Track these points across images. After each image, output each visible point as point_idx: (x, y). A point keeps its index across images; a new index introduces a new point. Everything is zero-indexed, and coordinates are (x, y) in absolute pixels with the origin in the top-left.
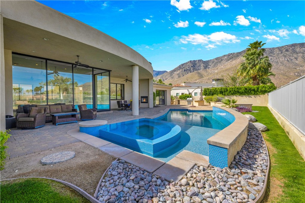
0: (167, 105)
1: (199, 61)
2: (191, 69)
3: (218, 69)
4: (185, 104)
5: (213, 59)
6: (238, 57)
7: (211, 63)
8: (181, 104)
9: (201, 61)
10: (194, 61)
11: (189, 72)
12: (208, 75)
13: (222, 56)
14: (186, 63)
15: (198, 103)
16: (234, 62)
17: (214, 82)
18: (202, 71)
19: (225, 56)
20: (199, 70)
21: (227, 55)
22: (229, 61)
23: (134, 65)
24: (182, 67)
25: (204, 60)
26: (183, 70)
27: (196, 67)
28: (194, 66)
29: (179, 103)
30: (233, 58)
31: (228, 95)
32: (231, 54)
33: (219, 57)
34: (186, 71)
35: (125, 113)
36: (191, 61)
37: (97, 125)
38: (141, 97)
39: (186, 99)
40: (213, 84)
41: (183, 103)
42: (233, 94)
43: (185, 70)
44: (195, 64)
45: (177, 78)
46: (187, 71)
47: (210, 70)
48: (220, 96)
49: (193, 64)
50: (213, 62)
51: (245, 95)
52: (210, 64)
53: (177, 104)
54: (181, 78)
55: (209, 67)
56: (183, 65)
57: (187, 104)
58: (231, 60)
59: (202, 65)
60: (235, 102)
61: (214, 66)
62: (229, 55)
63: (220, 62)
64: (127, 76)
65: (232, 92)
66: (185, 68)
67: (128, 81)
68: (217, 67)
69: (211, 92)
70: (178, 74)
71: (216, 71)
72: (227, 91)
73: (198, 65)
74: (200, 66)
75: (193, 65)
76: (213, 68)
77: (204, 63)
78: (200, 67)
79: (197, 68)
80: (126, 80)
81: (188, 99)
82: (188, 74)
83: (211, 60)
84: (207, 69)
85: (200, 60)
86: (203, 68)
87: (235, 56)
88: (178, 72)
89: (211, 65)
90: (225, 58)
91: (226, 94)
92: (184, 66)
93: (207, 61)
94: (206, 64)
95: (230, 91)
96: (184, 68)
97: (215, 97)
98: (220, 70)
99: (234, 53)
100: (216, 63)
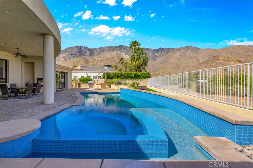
0: (68, 89)
1: (85, 48)
2: (77, 54)
3: (100, 57)
4: (87, 87)
5: (97, 48)
6: (115, 50)
7: (96, 51)
8: (82, 87)
9: (87, 48)
10: (80, 47)
11: (76, 56)
12: (93, 61)
13: (103, 47)
14: (73, 48)
15: (100, 86)
16: (112, 53)
17: (106, 68)
18: (87, 57)
19: (106, 47)
20: (85, 56)
21: (107, 47)
22: (109, 52)
24: (68, 51)
25: (89, 48)
26: (70, 53)
27: (83, 53)
28: (80, 51)
29: (79, 86)
30: (111, 50)
32: (110, 47)
33: (102, 48)
34: (72, 55)
36: (77, 46)
38: (37, 79)
39: (87, 82)
40: (106, 69)
41: (85, 86)
43: (71, 54)
44: (81, 50)
45: (63, 61)
46: (73, 55)
47: (94, 57)
48: (119, 80)
49: (79, 49)
50: (97, 51)
51: (134, 79)
52: (95, 52)
53: (77, 87)
54: (67, 61)
55: (94, 54)
56: (69, 49)
58: (110, 52)
59: (88, 52)
61: (98, 54)
62: (109, 47)
63: (102, 52)
64: (18, 49)
66: (72, 52)
68: (100, 56)
70: (64, 57)
71: (99, 59)
73: (84, 51)
74: (86, 52)
75: (79, 51)
76: (97, 56)
77: (89, 51)
78: (86, 54)
79: (83, 54)
81: (89, 82)
82: (74, 59)
83: (95, 49)
84: (92, 56)
85: (86, 47)
86: (89, 54)
87: (112, 49)
88: (64, 55)
89: (96, 53)
90: (106, 49)
91: (122, 78)
92: (70, 50)
93: (92, 49)
94: (92, 52)
96: (70, 52)
97: (115, 80)
98: (102, 59)
99: (112, 47)
100: (99, 52)
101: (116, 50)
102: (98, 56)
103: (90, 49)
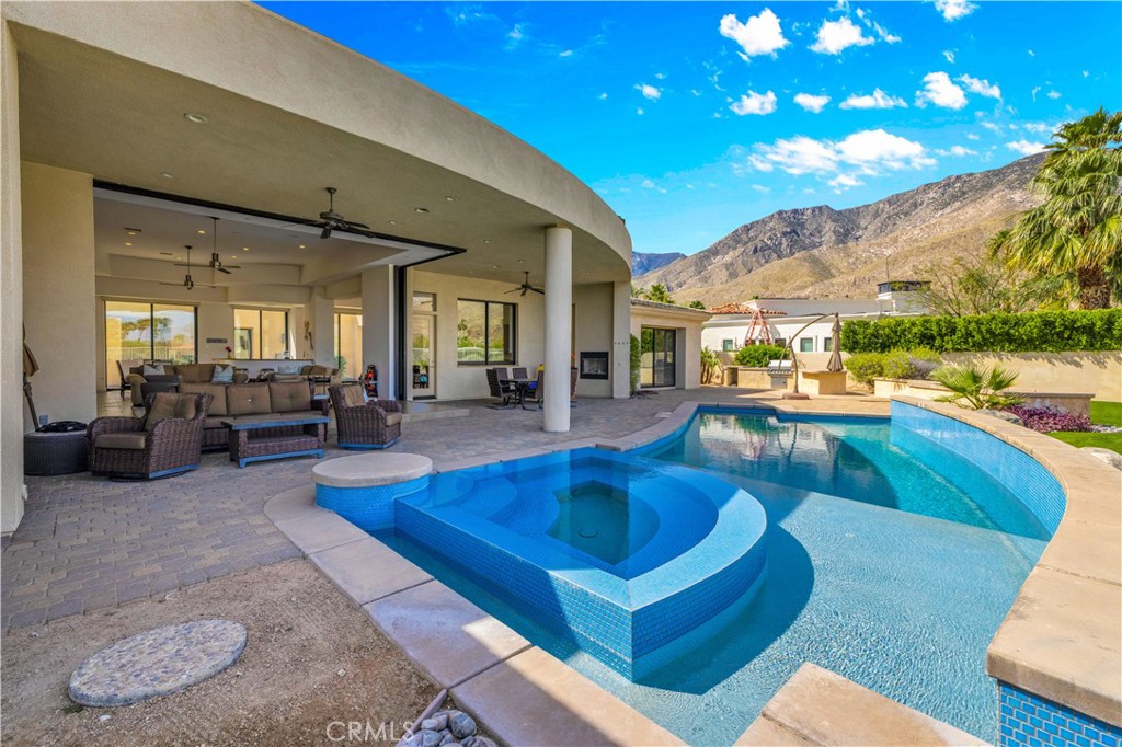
0: (684, 389)
1: (817, 212)
2: (781, 244)
3: (896, 240)
4: (762, 387)
5: (878, 203)
6: (991, 192)
7: (868, 218)
8: (742, 385)
9: (826, 213)
10: (795, 211)
11: (774, 255)
12: (853, 267)
13: (915, 188)
14: (764, 222)
15: (816, 382)
16: (970, 211)
17: (886, 296)
18: (826, 252)
19: (928, 187)
20: (814, 247)
21: (938, 183)
22: (948, 210)
23: (554, 226)
24: (744, 238)
25: (837, 209)
26: (751, 246)
27: (804, 235)
28: (794, 231)
29: (734, 381)
30: (964, 193)
31: (958, 350)
32: (958, 177)
33: (904, 194)
34: (759, 253)
35: (516, 417)
36: (780, 213)
37: (384, 479)
38: (581, 353)
39: (766, 365)
40: (882, 302)
41: (754, 380)
42: (980, 347)
43: (755, 251)
44: (799, 225)
45: (725, 279)
46: (764, 252)
47: (861, 247)
48: (921, 355)
49: (791, 224)
50: (877, 215)
51: (1043, 350)
52: (863, 224)
53: (725, 385)
54: (739, 280)
55: (860, 233)
56: (747, 229)
57: (769, 387)
58: (958, 204)
59: (829, 226)
60: (1008, 385)
61: (881, 230)
62: (948, 183)
63: (906, 214)
64: (527, 273)
65: (978, 338)
66: (757, 241)
67: (529, 291)
68: (894, 235)
69: (875, 335)
70: (727, 266)
71: (888, 252)
72: (953, 331)
73: (810, 227)
74: (820, 232)
75: (788, 230)
76: (876, 236)
77: (833, 221)
78: (821, 237)
79: (807, 241)
80: (523, 286)
81: (775, 363)
82: (768, 266)
83: (867, 206)
84: (851, 244)
85: (820, 208)
86: (834, 238)
87: (974, 189)
88: (728, 259)
89: (868, 226)
90: (932, 195)
91: (949, 346)
92: (752, 234)
93: (850, 211)
94: (847, 224)
95: (969, 334)
96: (751, 239)
97: (897, 357)
98: (906, 248)
99: (970, 175)
100: (888, 218)
101: (1000, 187)
102: (880, 239)
103: (840, 213)
